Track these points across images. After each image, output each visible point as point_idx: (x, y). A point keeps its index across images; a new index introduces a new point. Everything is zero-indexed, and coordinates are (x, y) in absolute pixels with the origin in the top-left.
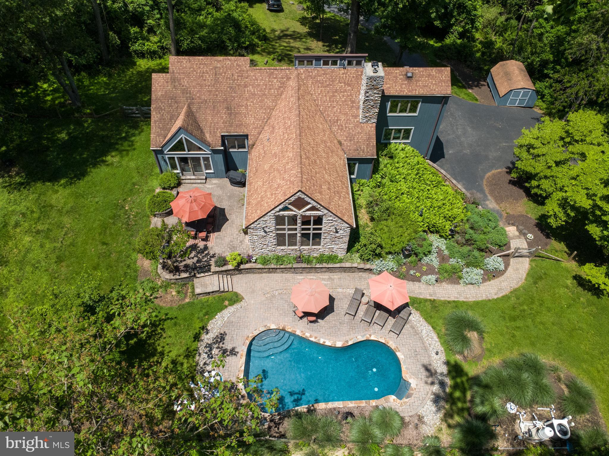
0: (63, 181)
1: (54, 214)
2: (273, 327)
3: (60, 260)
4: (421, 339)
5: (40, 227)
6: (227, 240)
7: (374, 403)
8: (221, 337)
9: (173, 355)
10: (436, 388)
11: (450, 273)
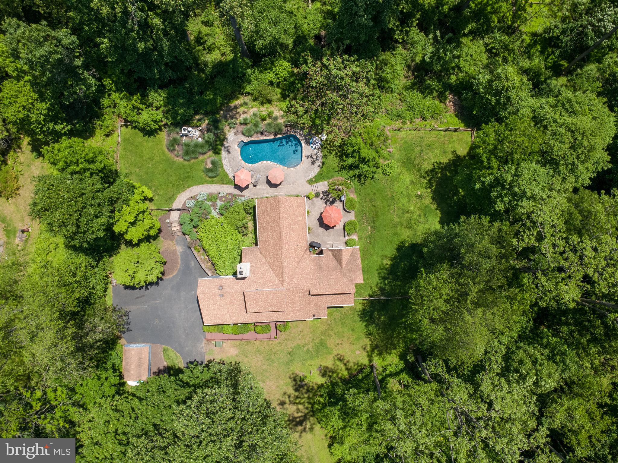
0: (407, 244)
1: (405, 223)
2: (292, 169)
3: (393, 198)
4: (230, 165)
5: (408, 215)
6: (316, 208)
7: (252, 139)
8: (313, 163)
9: (332, 156)
10: (226, 145)
11: (212, 198)
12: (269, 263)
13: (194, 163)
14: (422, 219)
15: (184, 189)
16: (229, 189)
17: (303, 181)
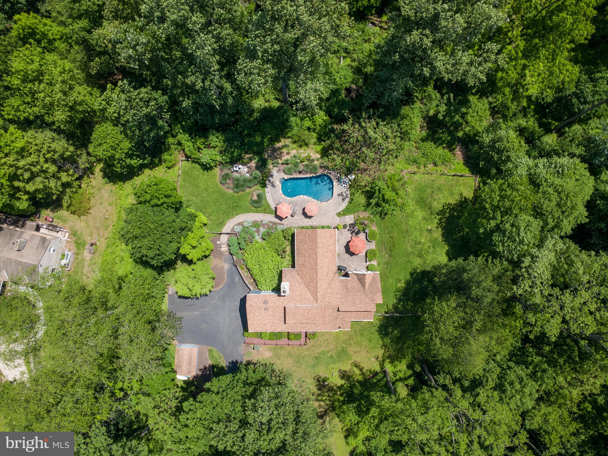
0: (418, 271)
1: (417, 253)
2: (324, 203)
3: (407, 231)
4: (273, 198)
5: (419, 246)
6: (344, 237)
7: (292, 177)
8: (343, 200)
9: (358, 194)
10: (272, 180)
11: (256, 225)
12: (305, 283)
13: (242, 195)
14: (431, 250)
15: (233, 217)
16: (271, 218)
17: (334, 213)
